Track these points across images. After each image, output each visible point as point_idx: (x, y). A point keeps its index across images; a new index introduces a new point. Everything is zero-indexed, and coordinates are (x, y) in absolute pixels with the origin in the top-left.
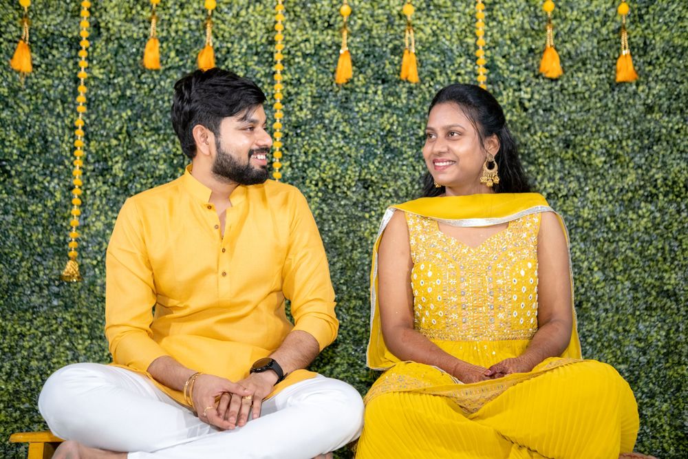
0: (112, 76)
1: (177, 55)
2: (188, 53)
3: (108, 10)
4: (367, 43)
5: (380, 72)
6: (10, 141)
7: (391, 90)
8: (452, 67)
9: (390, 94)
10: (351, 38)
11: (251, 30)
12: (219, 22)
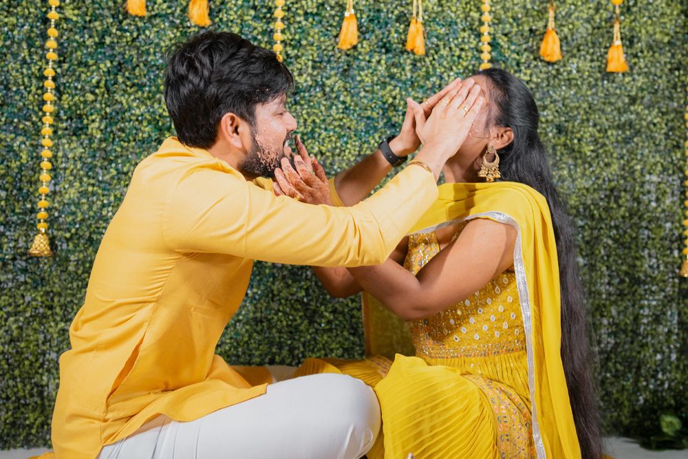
0: (88, 19)
4: (372, 7)
7: (396, 60)
8: (456, 42)
9: (394, 65)
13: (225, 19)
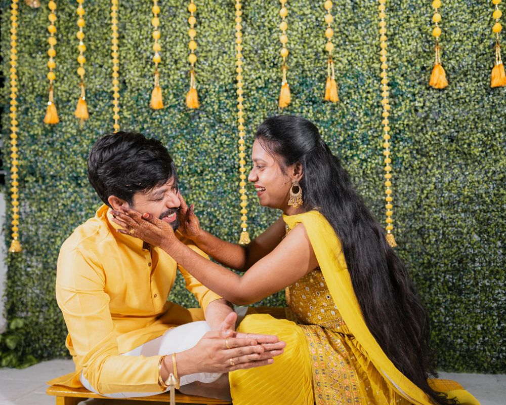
0: (135, 115)
1: (174, 97)
2: (181, 95)
3: (130, 70)
4: (301, 76)
5: (311, 96)
6: (80, 164)
7: (319, 108)
8: (363, 88)
9: (318, 112)
10: (289, 73)
11: (221, 74)
12: (200, 70)
13: (209, 102)
